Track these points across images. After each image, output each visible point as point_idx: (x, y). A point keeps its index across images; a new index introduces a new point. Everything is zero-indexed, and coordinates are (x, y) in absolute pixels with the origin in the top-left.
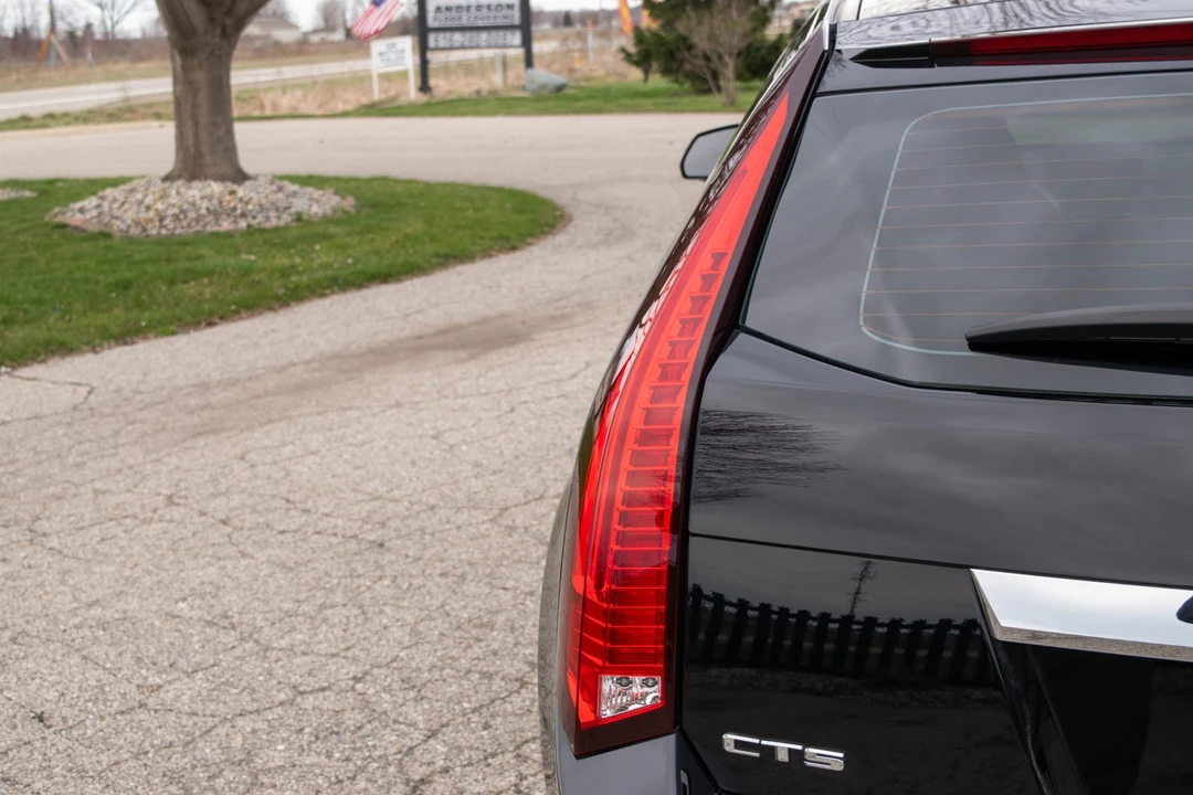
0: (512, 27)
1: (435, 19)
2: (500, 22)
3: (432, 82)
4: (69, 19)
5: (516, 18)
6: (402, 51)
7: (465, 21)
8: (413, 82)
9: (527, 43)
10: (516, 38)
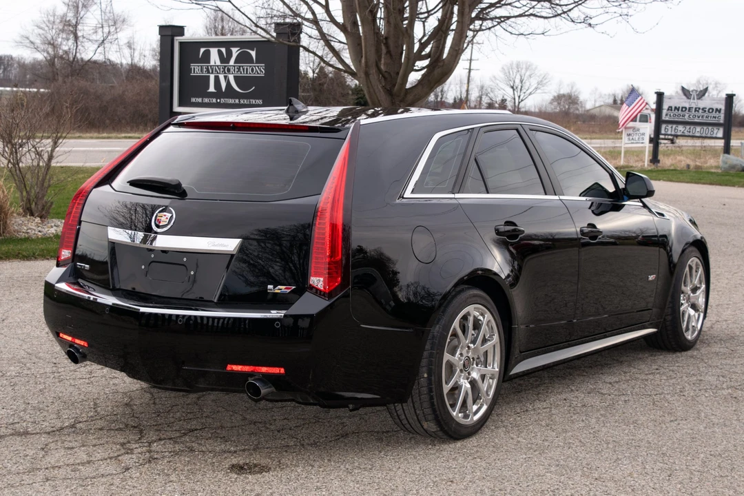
0: (717, 125)
1: (667, 115)
2: (710, 120)
3: (660, 157)
4: (491, 95)
5: (721, 118)
6: (643, 134)
7: (686, 118)
8: (647, 157)
9: (727, 137)
10: (720, 133)
